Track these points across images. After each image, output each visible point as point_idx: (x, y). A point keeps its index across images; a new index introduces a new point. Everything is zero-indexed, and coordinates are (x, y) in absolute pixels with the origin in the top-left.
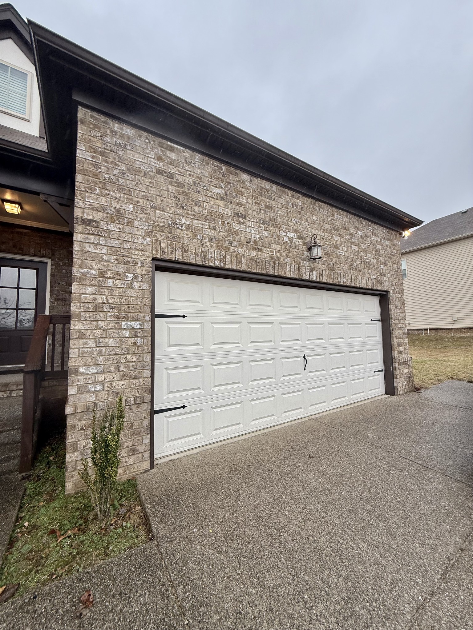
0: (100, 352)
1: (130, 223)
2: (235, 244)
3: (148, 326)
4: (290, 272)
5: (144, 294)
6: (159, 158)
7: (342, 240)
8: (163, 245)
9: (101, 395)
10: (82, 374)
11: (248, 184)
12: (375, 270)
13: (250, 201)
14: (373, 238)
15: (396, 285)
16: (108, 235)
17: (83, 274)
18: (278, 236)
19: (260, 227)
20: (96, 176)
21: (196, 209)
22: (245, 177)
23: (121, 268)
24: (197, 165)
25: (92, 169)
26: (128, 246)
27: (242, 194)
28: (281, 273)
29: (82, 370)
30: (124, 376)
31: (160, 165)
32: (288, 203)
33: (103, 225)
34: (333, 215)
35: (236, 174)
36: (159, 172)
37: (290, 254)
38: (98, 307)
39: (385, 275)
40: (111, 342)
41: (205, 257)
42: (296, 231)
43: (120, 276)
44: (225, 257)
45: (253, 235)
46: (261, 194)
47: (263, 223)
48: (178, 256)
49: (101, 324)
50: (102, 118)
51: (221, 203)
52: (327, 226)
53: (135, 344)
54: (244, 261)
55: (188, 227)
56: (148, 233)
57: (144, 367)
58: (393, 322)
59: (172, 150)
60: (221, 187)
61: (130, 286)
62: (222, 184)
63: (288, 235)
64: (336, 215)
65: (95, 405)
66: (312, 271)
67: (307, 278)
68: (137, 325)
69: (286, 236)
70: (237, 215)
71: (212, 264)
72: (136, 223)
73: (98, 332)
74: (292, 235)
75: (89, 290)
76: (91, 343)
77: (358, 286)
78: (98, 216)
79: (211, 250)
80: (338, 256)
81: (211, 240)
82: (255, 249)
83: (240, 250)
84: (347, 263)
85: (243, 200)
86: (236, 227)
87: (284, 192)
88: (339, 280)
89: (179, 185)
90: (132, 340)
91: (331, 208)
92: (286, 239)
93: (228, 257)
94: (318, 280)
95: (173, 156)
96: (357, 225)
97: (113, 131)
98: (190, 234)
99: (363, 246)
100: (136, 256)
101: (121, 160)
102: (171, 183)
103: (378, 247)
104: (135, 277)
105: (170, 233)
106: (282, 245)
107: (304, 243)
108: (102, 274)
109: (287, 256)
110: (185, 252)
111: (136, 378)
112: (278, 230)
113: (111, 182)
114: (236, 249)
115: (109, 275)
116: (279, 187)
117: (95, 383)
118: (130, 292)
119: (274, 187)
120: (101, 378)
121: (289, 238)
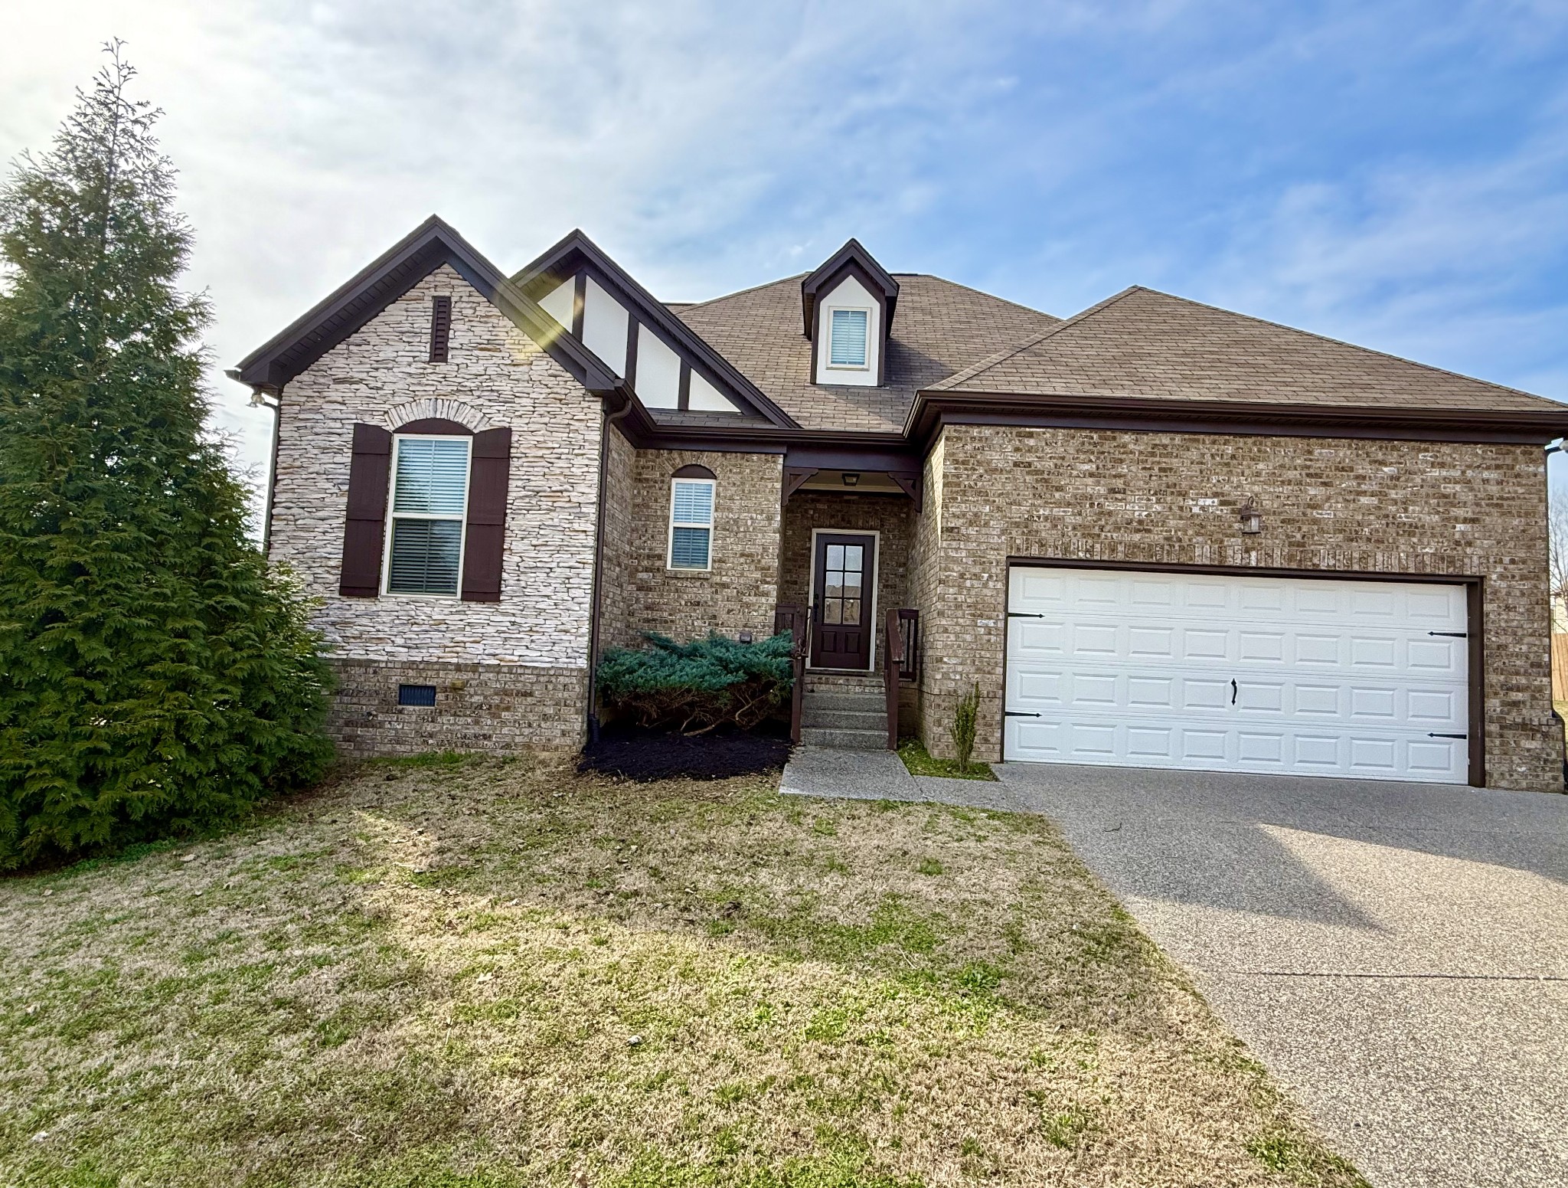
0: (959, 646)
1: (986, 524)
2: (1108, 528)
3: (1001, 625)
4: (1203, 554)
5: (998, 593)
6: (1017, 450)
7: (1331, 491)
8: (1018, 541)
9: (959, 683)
10: (945, 663)
11: (1131, 446)
12: (1433, 535)
13: (1133, 468)
14: (1436, 473)
15: (1513, 562)
16: (968, 538)
17: (947, 577)
18: (1181, 508)
19: (1149, 500)
20: (959, 485)
21: (1057, 495)
22: (1127, 438)
23: (977, 569)
24: (1059, 444)
25: (955, 480)
26: (984, 546)
27: (1121, 461)
28: (1184, 559)
29: (945, 659)
30: (978, 670)
31: (1017, 457)
32: (1203, 455)
33: (963, 531)
34: (1310, 452)
35: (1114, 438)
36: (1016, 464)
37: (1203, 531)
38: (958, 606)
39: (1469, 544)
40: (968, 638)
41: (1066, 550)
42: (1216, 495)
43: (978, 577)
44: (1093, 547)
45: (1137, 513)
46: (1153, 454)
47: (1155, 494)
48: (1035, 551)
49: (961, 621)
50: (964, 428)
51: (1090, 481)
52: (1291, 474)
53: (989, 641)
54: (1121, 548)
55: (1046, 518)
56: (1003, 532)
57: (996, 664)
58: (1492, 639)
59: (1031, 435)
60: (1091, 461)
61: (985, 585)
62: (1092, 457)
63: (1201, 502)
64: (1317, 452)
65: (955, 691)
66: (1247, 551)
67: (1238, 562)
68: (991, 623)
69: (1196, 505)
70: (1113, 491)
71: (1075, 557)
72: (992, 522)
73: (958, 628)
74: (1209, 502)
75: (951, 590)
76: (953, 638)
77: (1371, 569)
78: (959, 523)
79: (1074, 540)
80: (1315, 521)
81: (1074, 528)
82: (1138, 531)
83: (1115, 535)
84: (1341, 531)
85: (1123, 469)
86: (1109, 506)
87: (1198, 441)
88: (1316, 561)
89: (1037, 472)
90: (986, 637)
91: (1306, 441)
92: (1196, 510)
93: (1098, 546)
94: (1263, 565)
95: (1032, 442)
96: (1380, 456)
97: (973, 439)
98: (1048, 525)
99: (1393, 494)
100: (992, 555)
101: (979, 463)
102: (1028, 473)
103: (1449, 489)
104: (990, 577)
105: (1026, 527)
106: (1188, 519)
107: (1233, 512)
108: (962, 576)
109: (1198, 534)
110: (1042, 545)
111: (989, 673)
112: (1181, 498)
113: (971, 487)
114: (1109, 534)
115: (968, 576)
116: (1187, 436)
117: (955, 672)
118: (985, 591)
119: (1178, 439)
120: (960, 668)
121: (1202, 508)
